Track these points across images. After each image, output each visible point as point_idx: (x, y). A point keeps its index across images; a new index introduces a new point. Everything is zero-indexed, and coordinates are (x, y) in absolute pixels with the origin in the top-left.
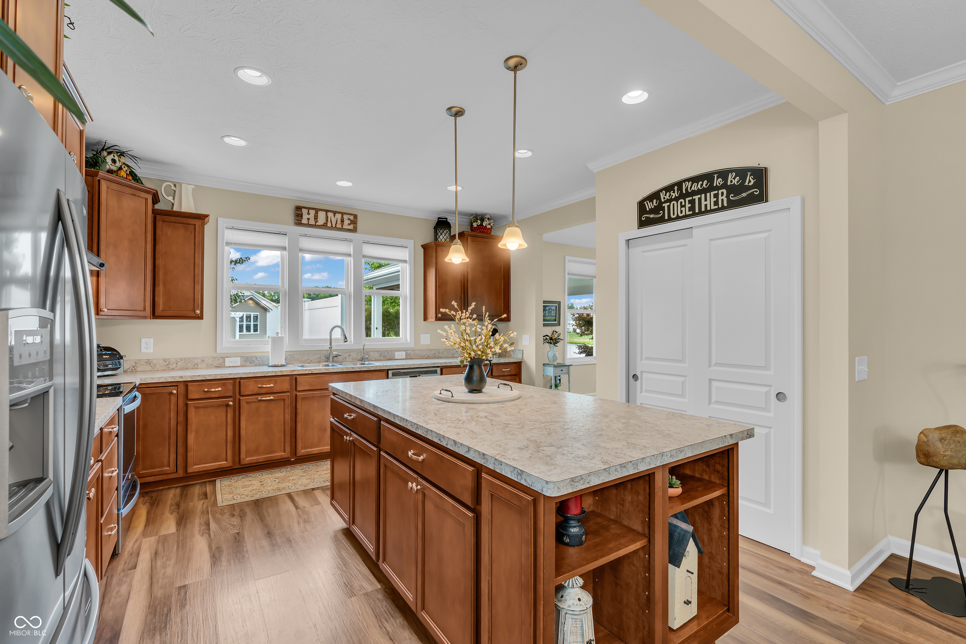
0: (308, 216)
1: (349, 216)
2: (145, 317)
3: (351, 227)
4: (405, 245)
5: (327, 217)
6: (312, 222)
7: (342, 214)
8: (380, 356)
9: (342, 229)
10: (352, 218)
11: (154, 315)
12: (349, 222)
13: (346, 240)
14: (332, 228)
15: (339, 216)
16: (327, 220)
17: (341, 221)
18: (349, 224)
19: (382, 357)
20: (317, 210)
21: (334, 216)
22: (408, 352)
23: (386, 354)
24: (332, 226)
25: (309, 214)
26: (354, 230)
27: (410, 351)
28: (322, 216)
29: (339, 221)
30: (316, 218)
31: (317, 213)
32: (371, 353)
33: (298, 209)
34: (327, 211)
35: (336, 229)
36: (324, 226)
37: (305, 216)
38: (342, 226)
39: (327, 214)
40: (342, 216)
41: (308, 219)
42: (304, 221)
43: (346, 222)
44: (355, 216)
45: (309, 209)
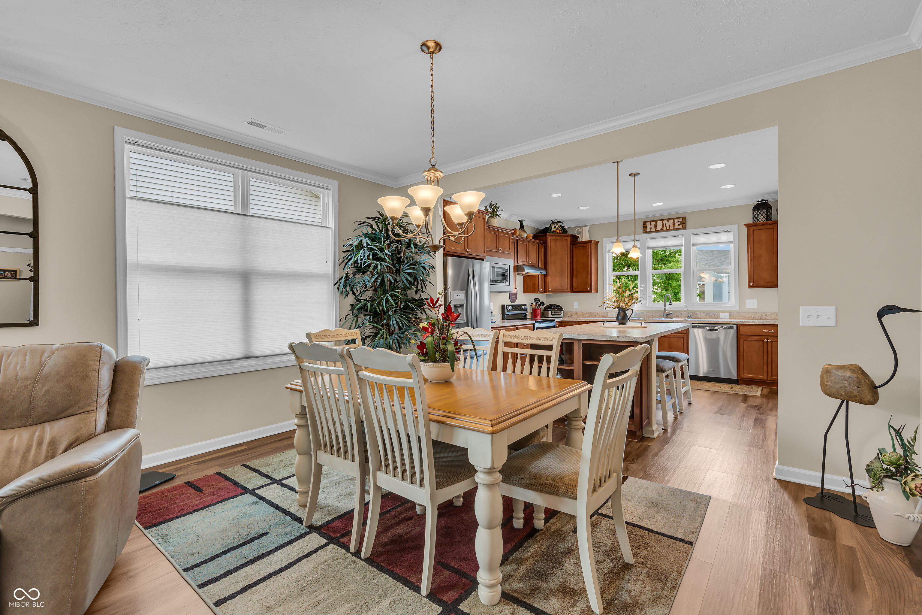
0: (650, 227)
1: (679, 219)
2: (568, 292)
3: (681, 226)
4: (729, 230)
5: (663, 224)
6: (653, 229)
7: (674, 219)
8: (706, 315)
9: (674, 229)
10: (681, 220)
11: (573, 291)
12: (679, 223)
13: (679, 236)
14: (667, 230)
15: (671, 221)
16: (663, 226)
17: (673, 224)
18: (679, 225)
19: (708, 317)
20: (656, 221)
21: (668, 222)
22: (732, 313)
23: (712, 314)
24: (667, 229)
25: (651, 225)
26: (684, 228)
27: (735, 313)
28: (659, 224)
29: (672, 225)
30: (656, 226)
31: (656, 223)
32: (698, 313)
33: (645, 223)
34: (663, 220)
35: (670, 230)
36: (662, 230)
37: (649, 227)
38: (674, 227)
39: (662, 222)
40: (674, 221)
41: (651, 228)
42: (648, 230)
43: (677, 224)
44: (684, 218)
45: (650, 222)
